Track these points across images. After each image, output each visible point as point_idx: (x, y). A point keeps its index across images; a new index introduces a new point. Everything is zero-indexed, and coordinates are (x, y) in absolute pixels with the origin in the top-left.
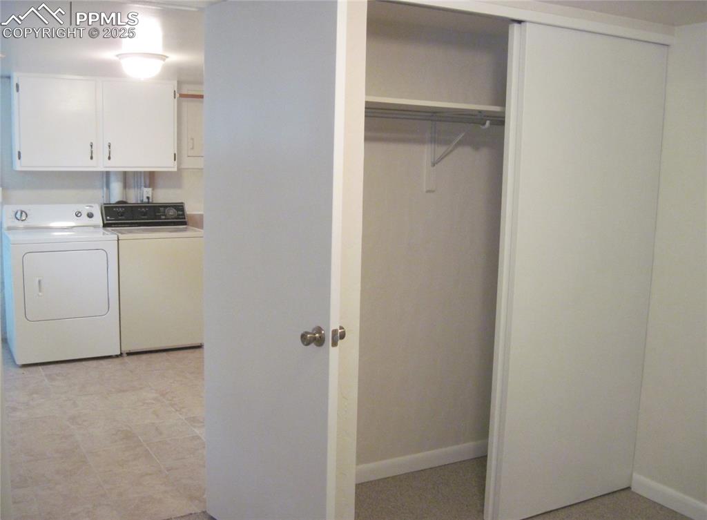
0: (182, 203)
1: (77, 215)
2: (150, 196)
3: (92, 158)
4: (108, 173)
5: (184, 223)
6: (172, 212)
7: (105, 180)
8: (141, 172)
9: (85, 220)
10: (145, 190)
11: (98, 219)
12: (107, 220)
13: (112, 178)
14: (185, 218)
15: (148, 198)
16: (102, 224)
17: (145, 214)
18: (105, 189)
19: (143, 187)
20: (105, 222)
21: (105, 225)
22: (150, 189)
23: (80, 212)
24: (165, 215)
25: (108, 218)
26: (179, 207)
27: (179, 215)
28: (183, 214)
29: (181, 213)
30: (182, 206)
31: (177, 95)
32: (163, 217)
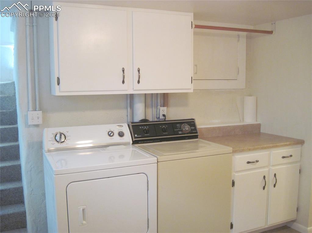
0: (193, 119)
1: (110, 135)
2: (165, 114)
3: (123, 82)
4: (132, 96)
5: (196, 137)
6: (187, 128)
7: (129, 101)
8: (157, 94)
9: (116, 139)
10: (162, 108)
11: (128, 137)
12: (135, 138)
13: (136, 100)
14: (197, 133)
15: (164, 115)
16: (131, 142)
17: (164, 130)
18: (129, 109)
19: (159, 107)
20: (134, 140)
21: (134, 142)
22: (165, 108)
23: (112, 132)
24: (182, 131)
25: (136, 135)
26: (191, 123)
27: (192, 130)
28: (195, 129)
29: (193, 128)
30: (193, 122)
31: (194, 26)
32: (180, 133)
